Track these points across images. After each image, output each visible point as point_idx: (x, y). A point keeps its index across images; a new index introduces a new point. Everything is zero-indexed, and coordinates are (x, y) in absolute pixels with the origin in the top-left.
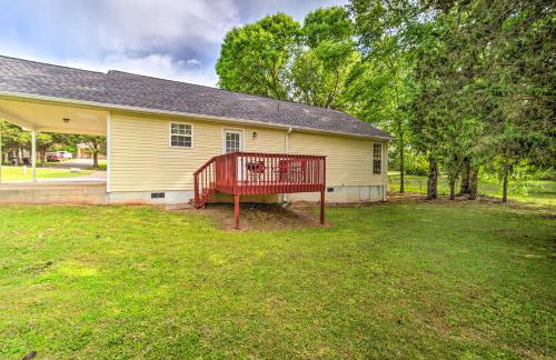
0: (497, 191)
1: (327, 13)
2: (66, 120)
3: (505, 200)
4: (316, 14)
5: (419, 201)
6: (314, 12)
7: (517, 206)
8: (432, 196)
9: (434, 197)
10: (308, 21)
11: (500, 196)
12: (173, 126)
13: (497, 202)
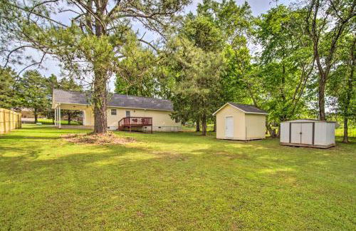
2: (74, 107)
12: (112, 109)
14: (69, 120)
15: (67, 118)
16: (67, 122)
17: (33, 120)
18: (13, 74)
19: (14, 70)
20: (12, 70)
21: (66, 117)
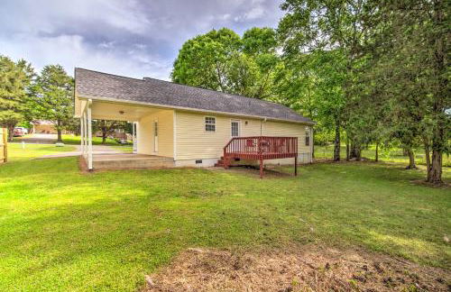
0: (372, 155)
1: (261, 32)
2: (122, 112)
3: (377, 160)
4: (253, 32)
5: (329, 162)
6: (250, 29)
7: (383, 163)
8: (337, 159)
9: (338, 159)
10: (246, 36)
11: (374, 158)
12: (207, 118)
13: (372, 162)
14: (104, 137)
15: (102, 135)
16: (101, 140)
17: (55, 137)
18: (29, 70)
19: (30, 65)
20: (27, 64)
21: (100, 133)
